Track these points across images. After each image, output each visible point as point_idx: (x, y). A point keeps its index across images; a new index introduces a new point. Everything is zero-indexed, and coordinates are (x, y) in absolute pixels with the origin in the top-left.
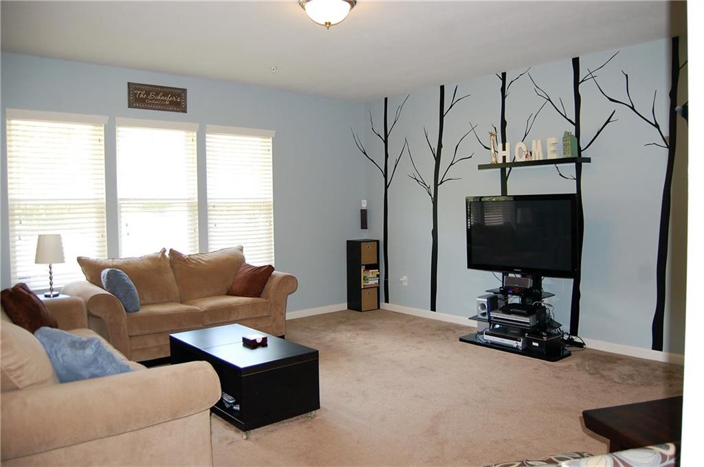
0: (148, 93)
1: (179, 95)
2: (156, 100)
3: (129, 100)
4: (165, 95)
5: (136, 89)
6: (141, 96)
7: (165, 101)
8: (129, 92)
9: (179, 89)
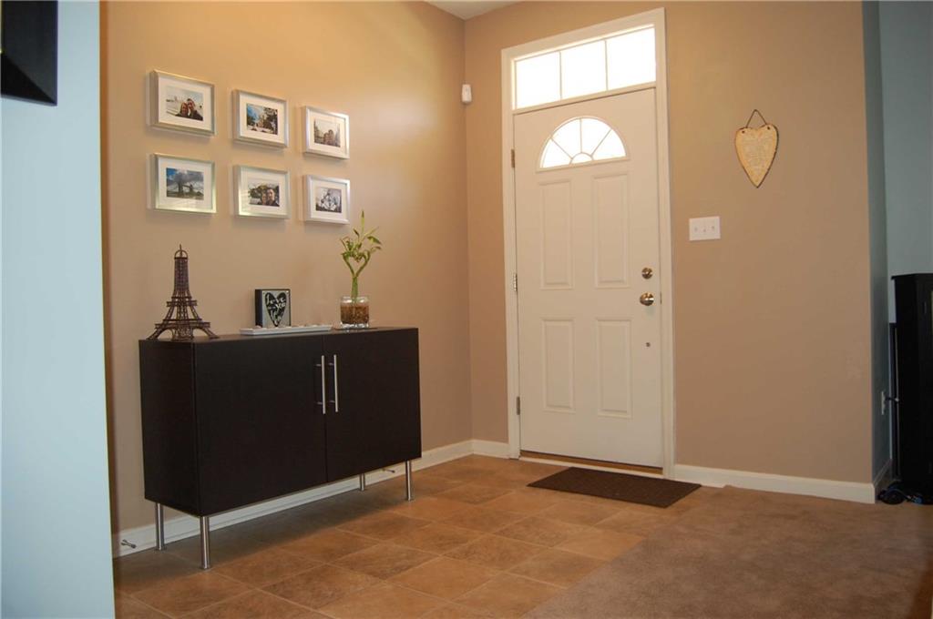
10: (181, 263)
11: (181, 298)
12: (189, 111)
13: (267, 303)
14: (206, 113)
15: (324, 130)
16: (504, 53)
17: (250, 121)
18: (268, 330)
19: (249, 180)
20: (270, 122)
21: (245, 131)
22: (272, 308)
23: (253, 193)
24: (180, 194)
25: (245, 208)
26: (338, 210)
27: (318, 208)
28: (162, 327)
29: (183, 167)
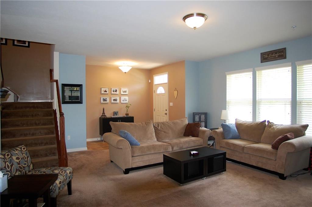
0: (268, 55)
1: (282, 52)
2: (272, 57)
3: (261, 60)
4: (276, 53)
5: (264, 55)
6: (266, 57)
7: (276, 56)
8: (261, 57)
9: (281, 49)
10: (104, 109)
11: (104, 113)
12: (106, 91)
13: (115, 113)
14: (107, 91)
15: (124, 91)
16: (154, 76)
17: (113, 91)
18: (115, 116)
19: (113, 99)
20: (116, 91)
21: (113, 93)
22: (116, 114)
23: (113, 100)
24: (104, 101)
25: (112, 101)
26: (126, 101)
27: (123, 101)
28: (102, 116)
29: (105, 98)
